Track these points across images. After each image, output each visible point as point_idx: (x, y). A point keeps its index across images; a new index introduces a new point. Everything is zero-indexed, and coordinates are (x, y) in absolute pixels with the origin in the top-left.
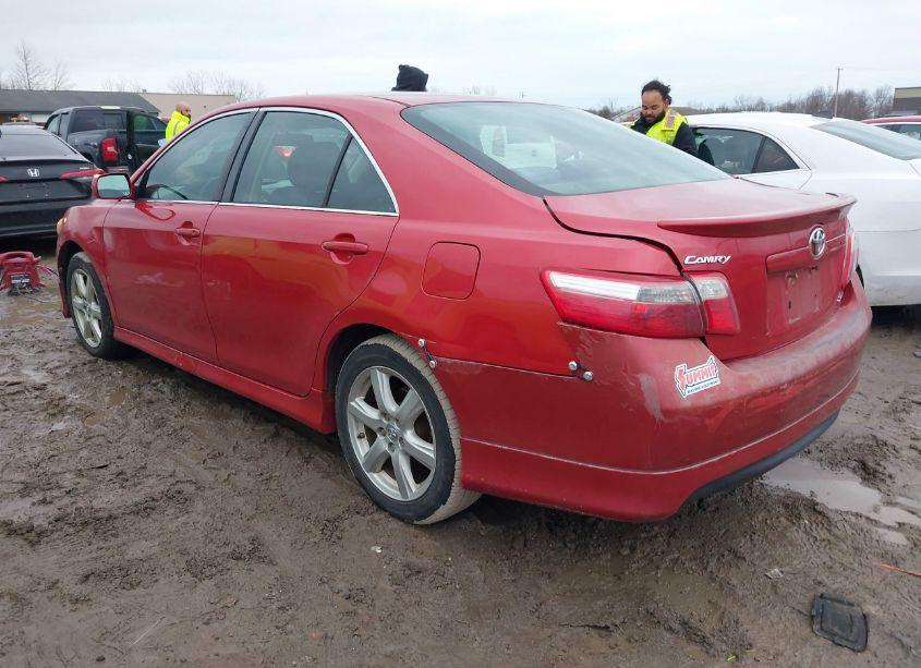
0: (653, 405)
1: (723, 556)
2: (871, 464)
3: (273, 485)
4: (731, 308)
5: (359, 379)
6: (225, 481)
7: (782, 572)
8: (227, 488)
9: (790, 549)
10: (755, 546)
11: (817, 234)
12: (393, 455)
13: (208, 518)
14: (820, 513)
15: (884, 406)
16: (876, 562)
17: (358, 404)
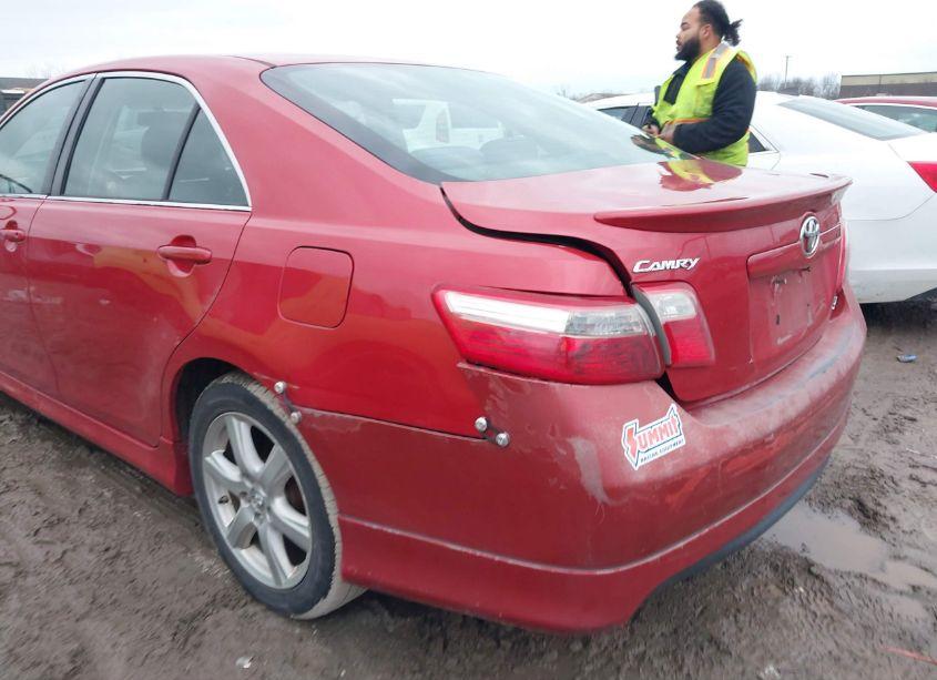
0: (592, 481)
1: (702, 649)
2: (870, 505)
3: (121, 565)
4: (702, 330)
5: (213, 427)
6: (57, 561)
7: (779, 671)
8: (57, 573)
9: (785, 632)
10: (741, 630)
11: (810, 226)
12: (261, 528)
13: (21, 620)
14: (817, 577)
15: (872, 425)
16: (893, 647)
17: (216, 459)
